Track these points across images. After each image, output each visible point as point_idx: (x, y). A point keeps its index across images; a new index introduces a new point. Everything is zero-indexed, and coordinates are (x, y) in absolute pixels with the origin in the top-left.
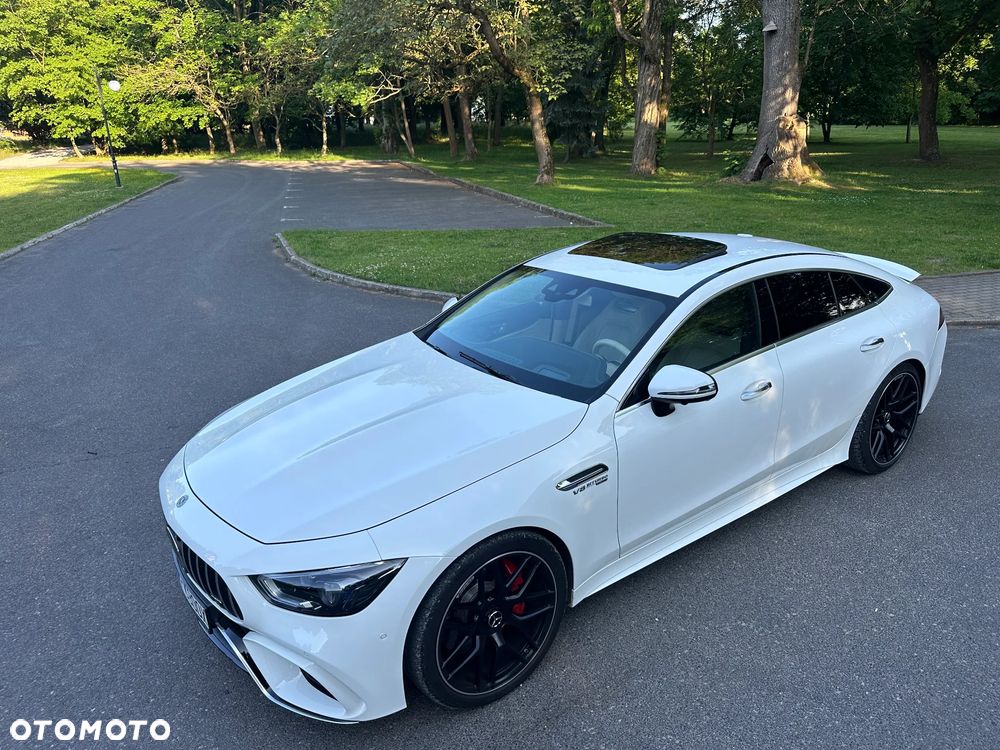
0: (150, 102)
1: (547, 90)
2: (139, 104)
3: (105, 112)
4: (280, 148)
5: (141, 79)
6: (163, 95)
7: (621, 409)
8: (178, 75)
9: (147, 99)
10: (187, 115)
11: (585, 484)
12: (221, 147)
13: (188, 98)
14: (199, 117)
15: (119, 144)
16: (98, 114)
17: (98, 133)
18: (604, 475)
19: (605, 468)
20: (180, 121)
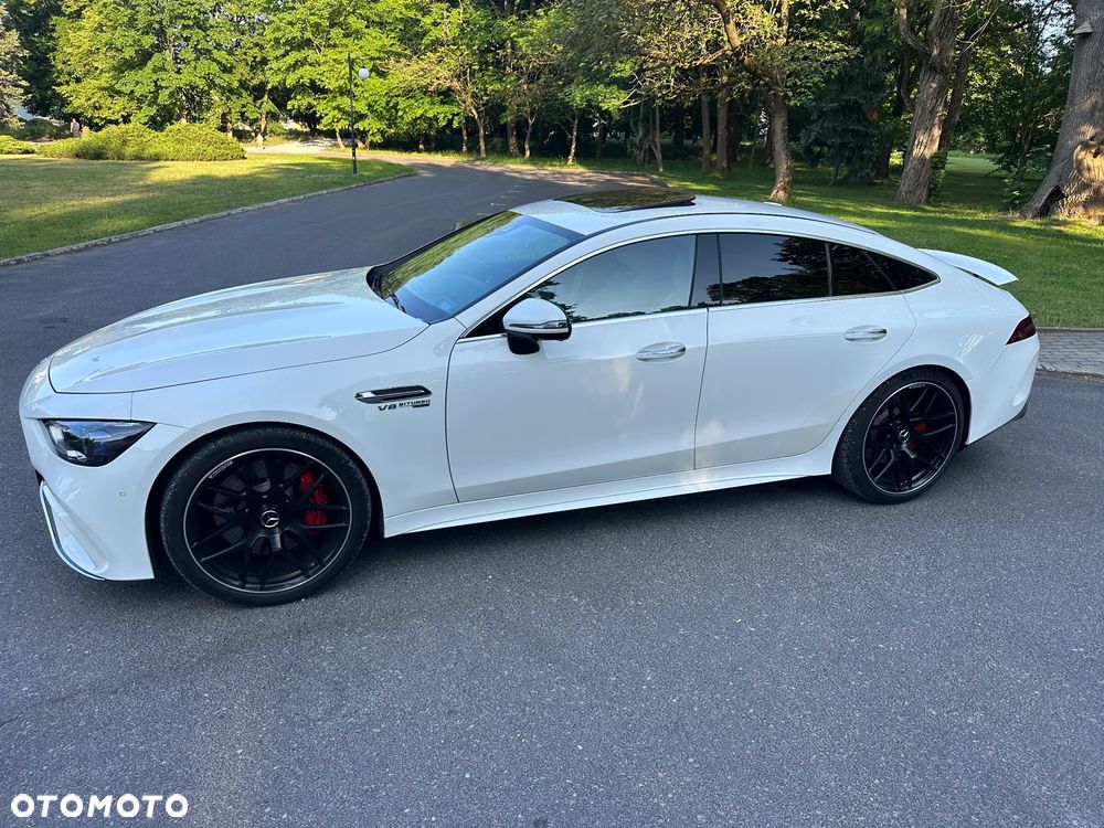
0: (411, 98)
1: (790, 94)
2: (399, 99)
3: (370, 106)
4: (528, 154)
5: (404, 73)
6: (425, 91)
7: (467, 337)
8: (439, 70)
9: (408, 93)
10: (441, 112)
11: (397, 403)
12: (473, 149)
13: (446, 96)
14: (454, 115)
15: (378, 139)
16: (361, 107)
17: (360, 126)
18: (425, 399)
19: (428, 393)
20: (436, 118)
